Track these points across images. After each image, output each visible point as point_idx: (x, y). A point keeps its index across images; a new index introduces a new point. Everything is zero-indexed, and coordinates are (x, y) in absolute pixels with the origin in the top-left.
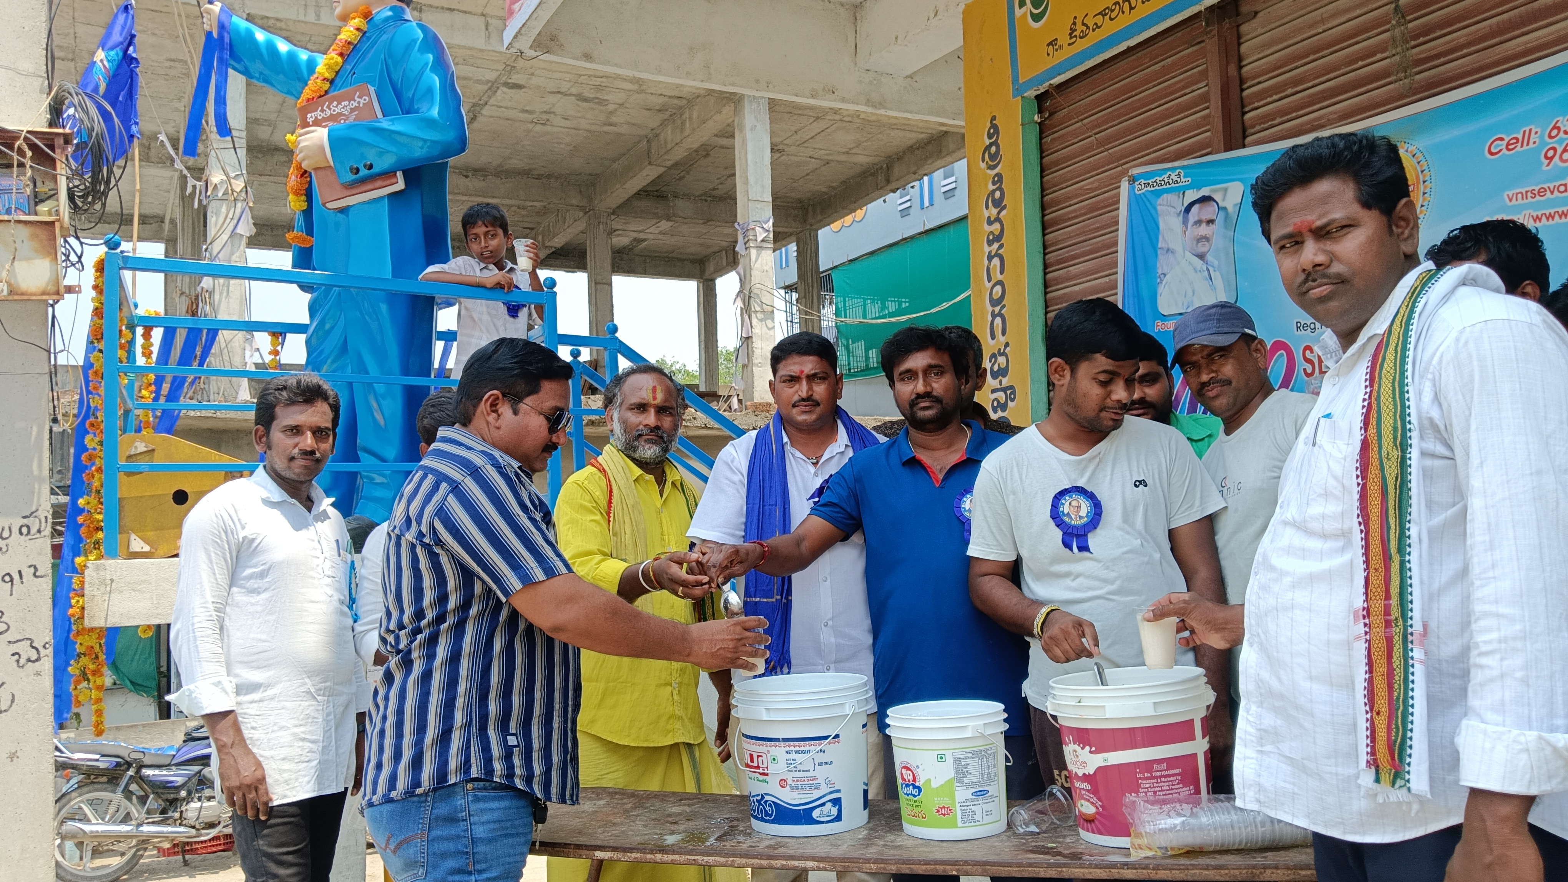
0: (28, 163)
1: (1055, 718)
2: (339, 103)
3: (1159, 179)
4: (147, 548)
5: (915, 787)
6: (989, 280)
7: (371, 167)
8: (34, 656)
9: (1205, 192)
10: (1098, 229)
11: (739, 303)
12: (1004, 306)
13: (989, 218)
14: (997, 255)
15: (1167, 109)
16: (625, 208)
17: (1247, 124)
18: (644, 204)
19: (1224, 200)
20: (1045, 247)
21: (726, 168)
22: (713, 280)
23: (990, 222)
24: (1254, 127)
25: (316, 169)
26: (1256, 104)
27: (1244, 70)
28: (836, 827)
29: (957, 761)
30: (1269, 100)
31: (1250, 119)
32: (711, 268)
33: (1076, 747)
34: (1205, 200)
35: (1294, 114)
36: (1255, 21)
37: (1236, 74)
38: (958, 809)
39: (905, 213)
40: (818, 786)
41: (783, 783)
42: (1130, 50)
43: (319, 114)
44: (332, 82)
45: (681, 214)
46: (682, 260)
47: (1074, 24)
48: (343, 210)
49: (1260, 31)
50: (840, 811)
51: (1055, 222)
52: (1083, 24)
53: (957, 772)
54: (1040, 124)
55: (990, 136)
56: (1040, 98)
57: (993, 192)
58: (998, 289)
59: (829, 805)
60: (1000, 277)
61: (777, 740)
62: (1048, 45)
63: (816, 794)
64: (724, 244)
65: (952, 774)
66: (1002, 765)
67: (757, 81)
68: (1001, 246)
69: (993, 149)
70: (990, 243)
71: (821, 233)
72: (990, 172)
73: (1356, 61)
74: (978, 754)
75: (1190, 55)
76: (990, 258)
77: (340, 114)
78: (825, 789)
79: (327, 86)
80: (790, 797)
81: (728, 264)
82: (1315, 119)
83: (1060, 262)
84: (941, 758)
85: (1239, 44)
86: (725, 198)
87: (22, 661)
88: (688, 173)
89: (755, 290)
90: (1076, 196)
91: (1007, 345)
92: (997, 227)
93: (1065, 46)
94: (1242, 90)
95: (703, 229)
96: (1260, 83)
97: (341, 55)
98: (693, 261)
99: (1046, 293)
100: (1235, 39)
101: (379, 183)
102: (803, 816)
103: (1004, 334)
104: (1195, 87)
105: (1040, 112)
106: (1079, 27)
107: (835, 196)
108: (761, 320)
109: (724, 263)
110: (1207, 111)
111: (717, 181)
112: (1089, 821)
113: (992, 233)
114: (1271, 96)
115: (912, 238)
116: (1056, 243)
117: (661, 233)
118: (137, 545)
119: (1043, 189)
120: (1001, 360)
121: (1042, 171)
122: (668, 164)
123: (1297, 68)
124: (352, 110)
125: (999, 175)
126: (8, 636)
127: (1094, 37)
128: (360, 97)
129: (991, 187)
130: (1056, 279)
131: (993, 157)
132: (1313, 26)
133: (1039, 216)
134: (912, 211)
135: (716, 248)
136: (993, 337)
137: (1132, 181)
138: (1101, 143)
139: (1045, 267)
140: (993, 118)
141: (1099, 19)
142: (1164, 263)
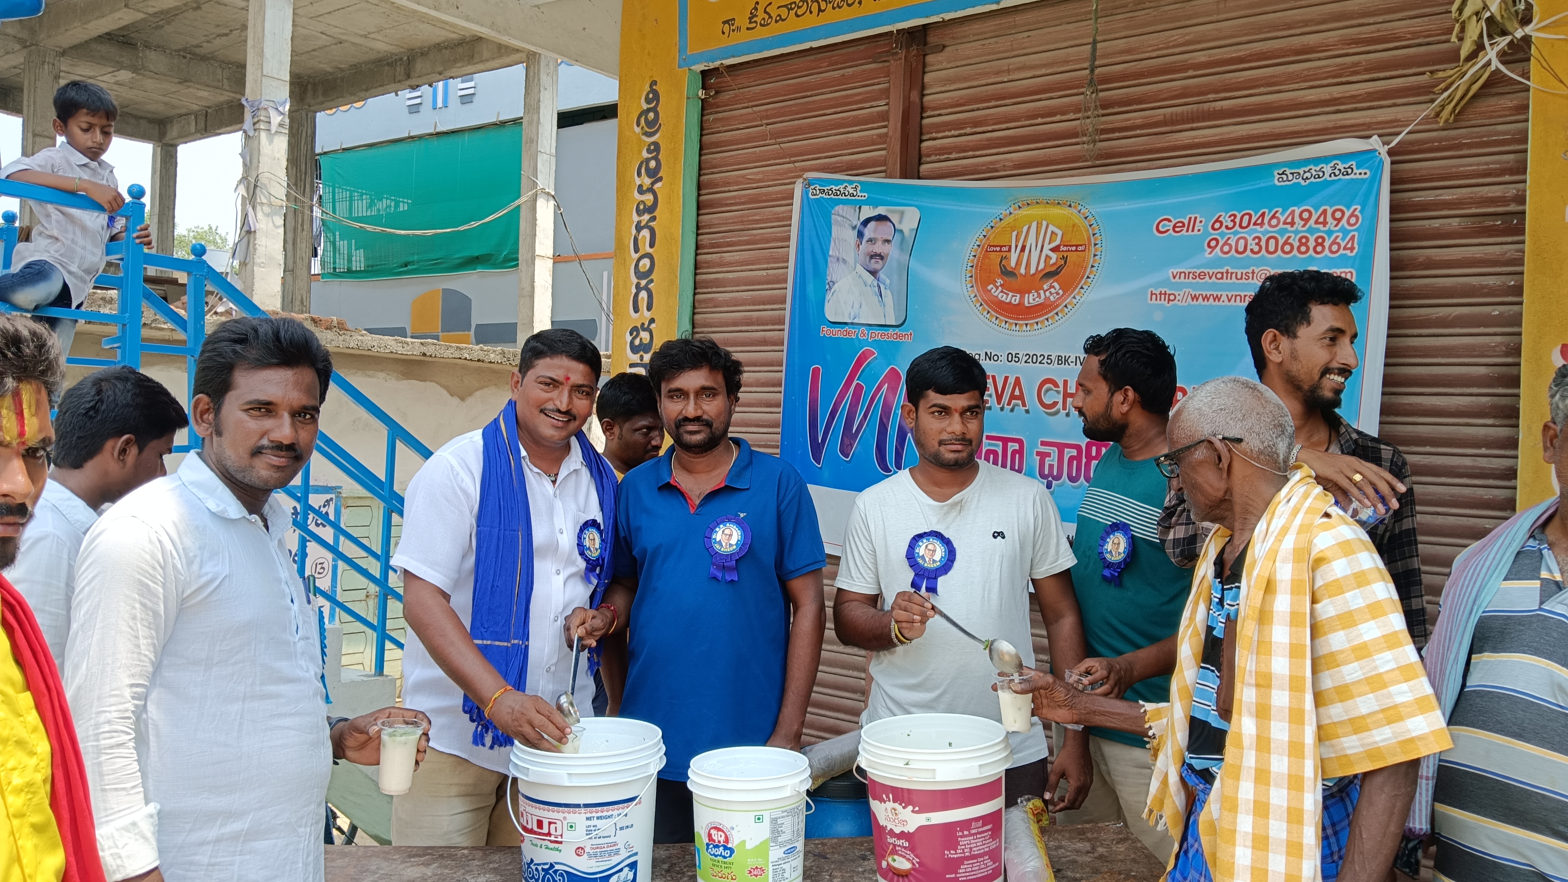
3: (834, 187)
5: (726, 848)
6: (637, 250)
9: (881, 210)
10: (757, 221)
11: (242, 190)
12: (652, 281)
13: (640, 186)
14: (646, 226)
15: (843, 119)
17: (924, 151)
18: (104, 49)
19: (900, 222)
20: (698, 228)
21: (218, 26)
22: (175, 146)
23: (642, 191)
24: (929, 156)
26: (934, 135)
27: (926, 99)
29: (774, 821)
30: (947, 133)
31: (928, 148)
32: (173, 131)
33: (896, 805)
34: (881, 218)
35: (970, 153)
36: (942, 54)
37: (918, 101)
38: (771, 868)
39: (414, 109)
40: (617, 852)
42: (811, 49)
45: (152, 68)
46: (137, 118)
47: (756, 9)
49: (945, 65)
50: (635, 874)
51: (711, 204)
52: (765, 12)
53: (773, 832)
54: (702, 100)
55: (648, 101)
56: (705, 74)
57: (648, 160)
58: (646, 262)
59: (627, 869)
60: (649, 250)
61: (578, 806)
62: (724, 23)
64: (195, 108)
65: (767, 835)
69: (651, 115)
70: (639, 213)
71: (319, 115)
72: (644, 138)
74: (789, 813)
75: (872, 70)
76: (639, 228)
80: (586, 866)
81: (197, 131)
82: (992, 163)
83: (713, 246)
84: (759, 819)
85: (924, 73)
86: (208, 59)
88: (169, 23)
89: (261, 180)
90: (741, 183)
91: (652, 321)
92: (649, 198)
93: (743, 29)
94: (922, 118)
95: (173, 88)
96: (940, 115)
98: (151, 121)
99: (696, 274)
100: (920, 66)
103: (649, 308)
104: (874, 104)
105: (704, 87)
106: (761, 14)
107: (342, 79)
109: (193, 129)
110: (884, 130)
111: (204, 38)
112: (901, 876)
113: (642, 201)
114: (950, 130)
115: (420, 137)
116: (710, 226)
117: (117, 83)
119: (700, 169)
120: (645, 335)
121: (701, 149)
122: (151, 10)
123: (978, 109)
125: (656, 144)
127: (775, 29)
129: (645, 155)
130: (707, 262)
131: (649, 124)
132: (998, 73)
133: (695, 194)
134: (422, 109)
135: (184, 111)
136: (636, 310)
137: (808, 184)
138: (776, 135)
139: (697, 248)
140: (654, 83)
141: (784, 12)
142: (834, 271)
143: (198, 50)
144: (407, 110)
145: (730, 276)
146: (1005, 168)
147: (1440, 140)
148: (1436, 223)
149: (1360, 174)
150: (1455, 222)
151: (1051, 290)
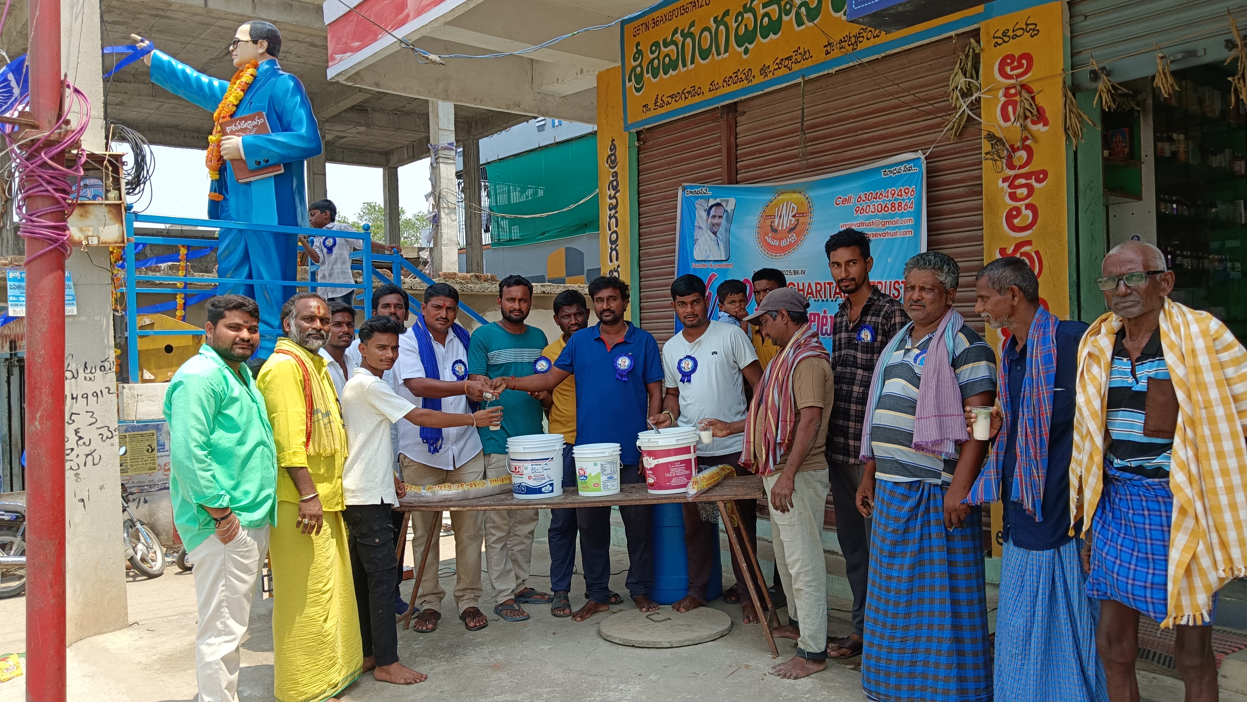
0: (110, 174)
1: (640, 447)
2: (246, 122)
3: (696, 190)
4: (153, 377)
5: (584, 476)
6: (610, 230)
7: (267, 161)
8: (110, 436)
9: (718, 200)
10: (666, 209)
12: (617, 245)
13: (609, 195)
14: (614, 216)
15: (703, 152)
16: (336, 118)
17: (738, 168)
18: (350, 116)
20: (639, 215)
22: (396, 168)
23: (610, 198)
24: (740, 171)
25: (232, 160)
26: (743, 159)
27: (738, 140)
28: (551, 495)
29: (602, 465)
30: (749, 157)
31: (740, 166)
32: (394, 159)
33: (647, 457)
34: (718, 205)
37: (734, 141)
38: (602, 484)
39: (541, 128)
40: (544, 479)
41: (530, 478)
42: (684, 117)
43: (233, 127)
44: (237, 106)
45: (378, 123)
46: (374, 154)
47: (657, 98)
48: (249, 184)
49: (746, 122)
50: (552, 488)
51: (645, 202)
52: (662, 100)
53: (602, 470)
54: (638, 147)
55: (611, 150)
56: (638, 133)
57: (612, 181)
58: (614, 235)
59: (548, 486)
60: (615, 229)
61: (527, 460)
62: (643, 106)
63: (544, 481)
65: (599, 471)
66: (619, 467)
67: (475, 99)
68: (616, 212)
69: (613, 157)
70: (610, 209)
71: (481, 142)
72: (610, 169)
73: (786, 147)
74: (610, 463)
75: (714, 126)
76: (610, 218)
77: (246, 129)
78: (547, 480)
79: (235, 108)
80: (532, 483)
83: (647, 224)
84: (595, 464)
85: (736, 127)
87: (104, 438)
89: (443, 193)
90: (656, 190)
91: (619, 266)
92: (614, 201)
93: (652, 109)
94: (737, 150)
95: (391, 133)
96: (745, 148)
97: (243, 90)
98: (380, 154)
99: (640, 240)
100: (734, 123)
101: (271, 170)
102: (538, 491)
103: (617, 260)
104: (715, 144)
105: (638, 140)
106: (660, 101)
108: (447, 214)
110: (720, 158)
112: (652, 486)
113: (611, 204)
115: (546, 147)
116: (645, 213)
118: (147, 375)
119: (639, 183)
121: (639, 173)
123: (761, 144)
124: (254, 127)
125: (615, 172)
126: (97, 425)
127: (666, 109)
128: (259, 119)
129: (611, 179)
130: (644, 233)
131: (612, 162)
132: (769, 125)
133: (636, 197)
134: (546, 127)
135: (399, 145)
136: (611, 261)
137: (684, 189)
138: (669, 164)
139: (640, 225)
140: (613, 140)
141: (670, 99)
142: (697, 234)
143: (404, 109)
144: (536, 129)
145: (655, 239)
146: (774, 175)
147: (954, 149)
148: (954, 191)
149: (915, 170)
150: (962, 190)
151: (793, 237)
